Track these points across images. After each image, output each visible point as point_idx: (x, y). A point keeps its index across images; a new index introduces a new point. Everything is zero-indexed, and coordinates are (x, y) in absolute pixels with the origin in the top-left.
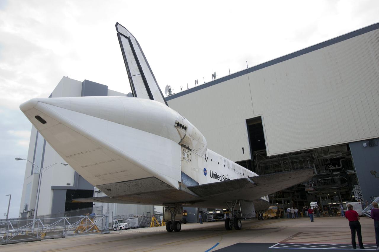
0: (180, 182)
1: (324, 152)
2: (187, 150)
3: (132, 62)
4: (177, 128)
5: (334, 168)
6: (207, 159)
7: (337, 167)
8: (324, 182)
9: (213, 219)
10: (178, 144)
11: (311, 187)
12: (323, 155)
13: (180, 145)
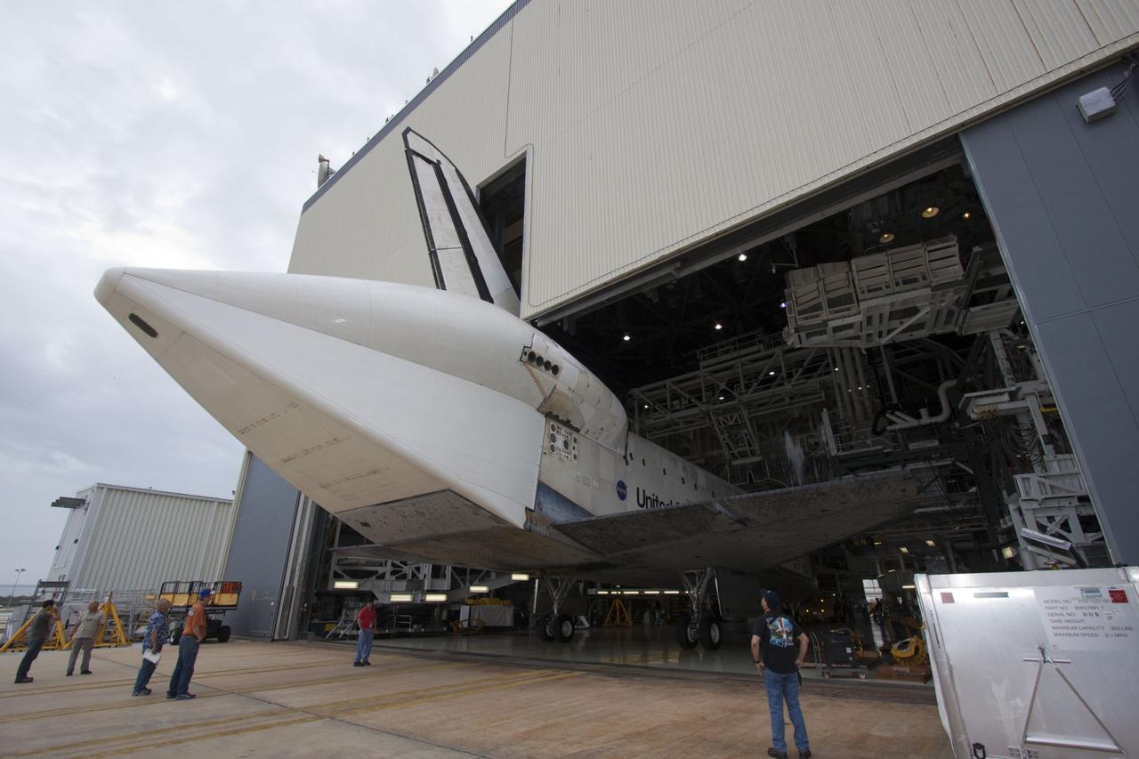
0: (532, 508)
2: (564, 430)
3: (439, 218)
4: (530, 367)
5: (913, 422)
6: (629, 458)
7: (926, 420)
10: (535, 410)
13: (542, 413)
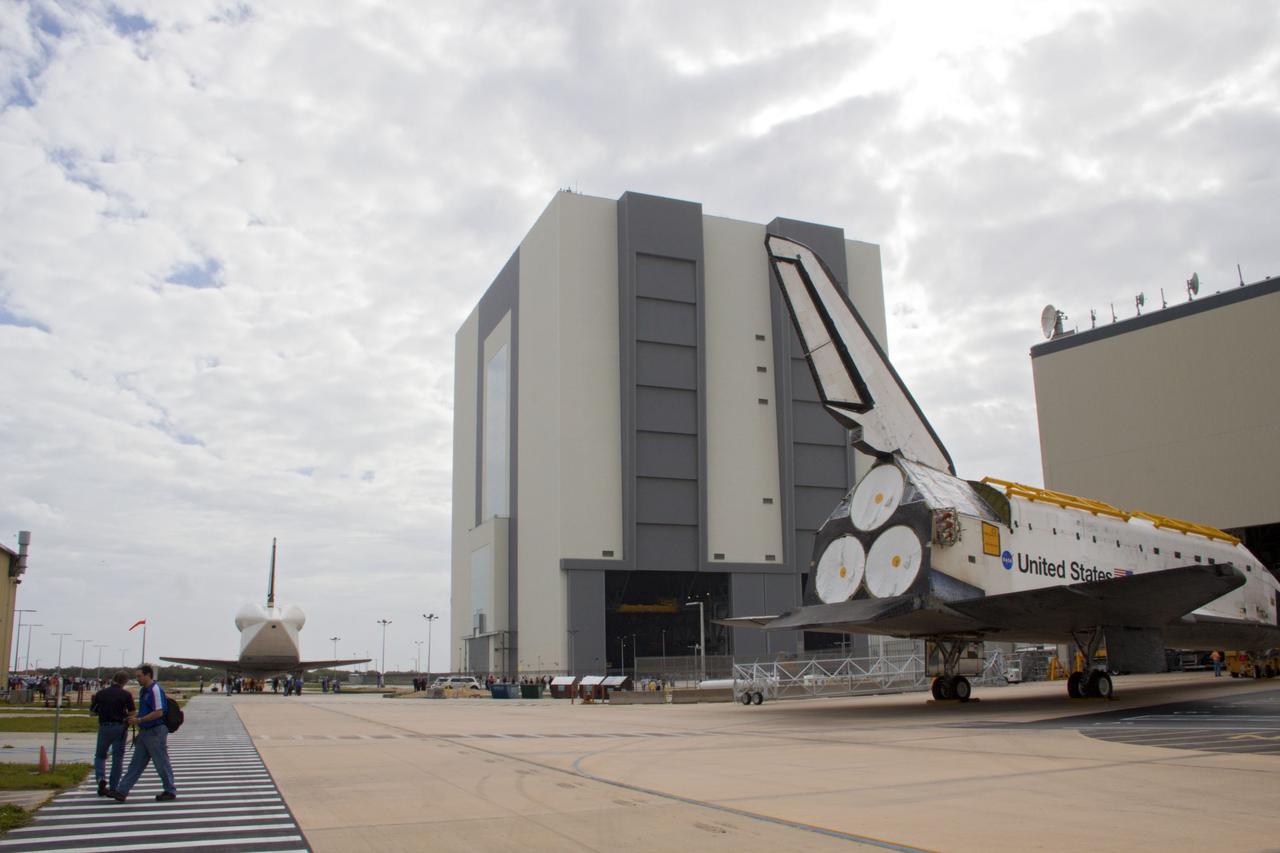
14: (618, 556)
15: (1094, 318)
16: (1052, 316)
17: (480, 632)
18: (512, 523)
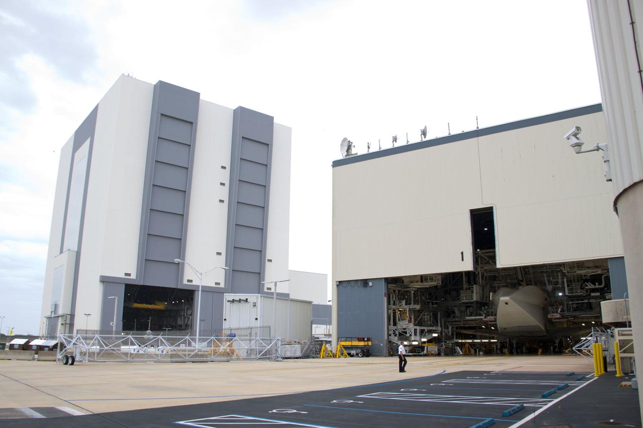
1: (577, 266)
5: (593, 287)
7: (597, 286)
8: (577, 307)
9: (409, 353)
11: (557, 312)
12: (576, 269)
14: (133, 276)
15: (369, 148)
16: (346, 144)
17: (54, 314)
18: (78, 254)
